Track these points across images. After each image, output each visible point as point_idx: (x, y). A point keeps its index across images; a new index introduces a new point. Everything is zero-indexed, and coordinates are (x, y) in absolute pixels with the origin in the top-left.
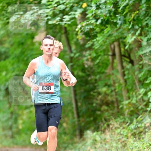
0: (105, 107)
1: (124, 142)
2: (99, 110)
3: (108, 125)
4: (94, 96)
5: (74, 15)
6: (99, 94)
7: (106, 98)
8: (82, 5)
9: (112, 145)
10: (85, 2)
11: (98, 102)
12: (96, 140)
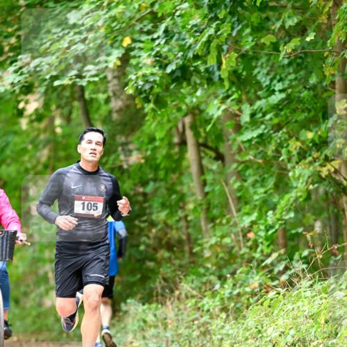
0: (164, 254)
1: (203, 324)
2: (153, 259)
3: (172, 291)
4: (142, 230)
5: (106, 62)
6: (153, 224)
7: (166, 234)
8: (122, 41)
9: (179, 332)
10: (127, 36)
11: (151, 242)
12: (145, 322)
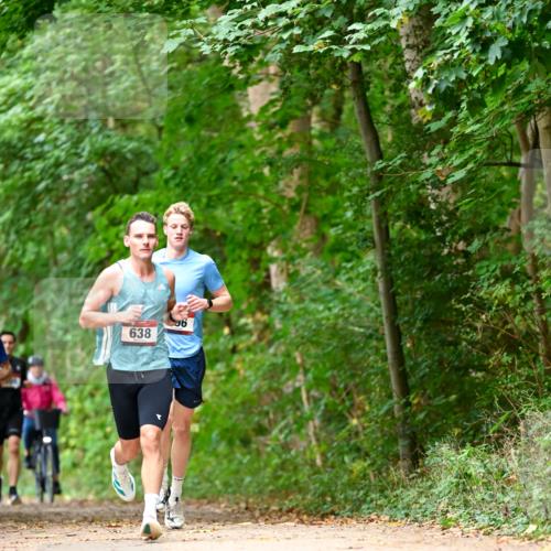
0: (502, 356)
3: (514, 422)
5: (386, 17)
7: (505, 322)
9: (527, 494)
11: (478, 337)
12: (468, 476)
